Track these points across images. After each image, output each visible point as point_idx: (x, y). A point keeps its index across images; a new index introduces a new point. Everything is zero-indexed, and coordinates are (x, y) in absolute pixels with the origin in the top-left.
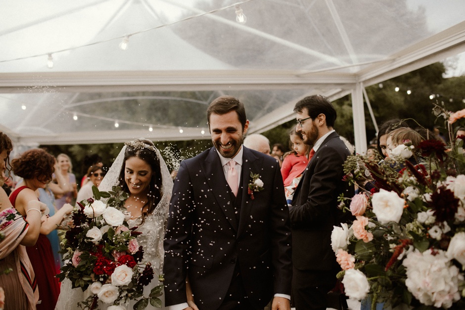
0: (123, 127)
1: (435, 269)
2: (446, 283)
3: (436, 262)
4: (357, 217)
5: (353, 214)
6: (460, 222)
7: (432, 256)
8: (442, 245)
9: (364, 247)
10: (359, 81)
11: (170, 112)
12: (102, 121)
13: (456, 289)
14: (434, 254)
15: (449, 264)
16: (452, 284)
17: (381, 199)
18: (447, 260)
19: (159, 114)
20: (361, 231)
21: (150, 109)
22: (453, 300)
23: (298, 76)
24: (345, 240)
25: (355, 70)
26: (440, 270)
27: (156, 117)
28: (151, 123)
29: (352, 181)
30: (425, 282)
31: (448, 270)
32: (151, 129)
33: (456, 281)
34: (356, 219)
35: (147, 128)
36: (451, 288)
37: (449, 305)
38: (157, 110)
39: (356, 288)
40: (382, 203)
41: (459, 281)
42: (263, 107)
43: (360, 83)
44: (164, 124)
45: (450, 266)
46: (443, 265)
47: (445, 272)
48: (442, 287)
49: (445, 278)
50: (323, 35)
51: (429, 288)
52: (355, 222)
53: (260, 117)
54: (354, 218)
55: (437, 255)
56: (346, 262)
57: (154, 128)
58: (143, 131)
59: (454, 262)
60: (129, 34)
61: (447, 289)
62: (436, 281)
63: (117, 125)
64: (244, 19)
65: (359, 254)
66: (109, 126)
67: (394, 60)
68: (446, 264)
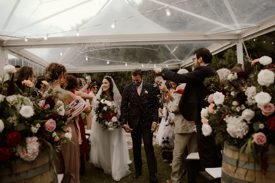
0: (111, 63)
1: (237, 123)
2: (240, 128)
3: (237, 120)
4: (211, 104)
5: (209, 103)
6: (251, 105)
7: (236, 118)
8: (239, 114)
9: (213, 116)
10: (241, 38)
11: (137, 55)
12: (100, 60)
13: (244, 131)
14: (237, 117)
15: (242, 121)
16: (243, 129)
17: (216, 95)
18: (241, 120)
19: (131, 56)
20: (211, 109)
21: (126, 54)
22: (243, 135)
23: (205, 36)
24: (206, 114)
25: (238, 32)
26: (239, 123)
27: (129, 58)
28: (126, 62)
29: (212, 89)
30: (233, 128)
31: (242, 124)
32: (126, 65)
33: (245, 128)
34: (210, 105)
35: (125, 64)
36: (243, 130)
37: (242, 137)
38: (130, 54)
39: (206, 131)
40: (217, 97)
41: (246, 128)
42: (189, 52)
43: (241, 39)
44: (134, 62)
45: (243, 122)
46: (240, 122)
47: (240, 124)
48: (239, 130)
49: (240, 127)
50: (218, 14)
51: (234, 130)
52: (210, 106)
53: (187, 58)
54: (209, 104)
55: (238, 118)
56: (205, 122)
57: (127, 64)
58: (122, 66)
59: (244, 120)
60: (115, 20)
61: (241, 130)
62: (237, 128)
63: (108, 63)
64: (170, 14)
65: (211, 119)
66: (104, 63)
67: (259, 26)
68: (241, 121)
